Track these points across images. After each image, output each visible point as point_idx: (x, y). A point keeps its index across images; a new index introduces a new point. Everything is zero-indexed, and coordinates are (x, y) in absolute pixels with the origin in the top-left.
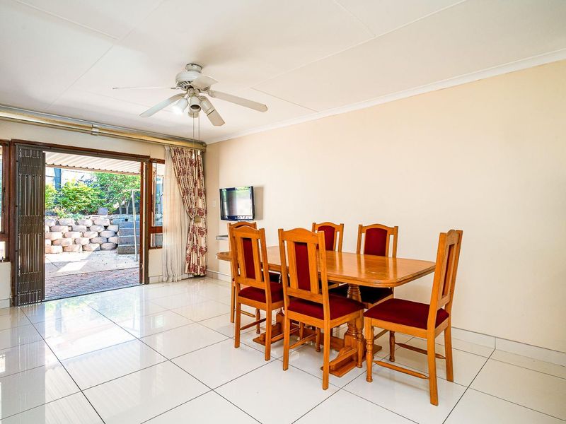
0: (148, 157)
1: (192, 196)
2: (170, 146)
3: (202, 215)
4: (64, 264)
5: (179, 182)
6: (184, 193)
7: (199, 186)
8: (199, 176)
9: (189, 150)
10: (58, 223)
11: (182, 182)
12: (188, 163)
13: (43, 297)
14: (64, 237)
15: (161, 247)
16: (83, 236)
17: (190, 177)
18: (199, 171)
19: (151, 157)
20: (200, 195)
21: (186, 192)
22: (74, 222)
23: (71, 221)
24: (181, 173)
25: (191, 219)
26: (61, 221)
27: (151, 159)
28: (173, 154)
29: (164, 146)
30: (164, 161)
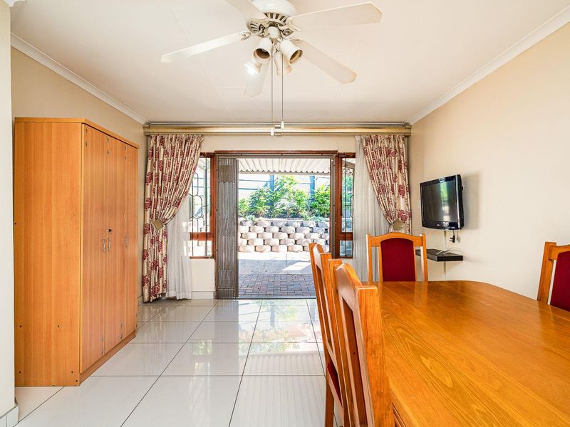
0: (335, 152)
1: (390, 195)
2: (360, 134)
3: (404, 219)
4: (293, 262)
5: (372, 178)
6: (379, 191)
7: (400, 181)
8: (400, 168)
9: (386, 136)
10: (302, 225)
11: (375, 178)
12: (384, 152)
13: (237, 295)
14: (305, 237)
15: (352, 257)
16: (321, 237)
17: (387, 171)
18: (400, 162)
19: (339, 152)
20: (401, 192)
21: (381, 190)
22: (315, 224)
23: (311, 223)
24: (374, 166)
25: (390, 224)
26: (305, 222)
27: (339, 154)
28: (364, 144)
29: (354, 136)
30: (355, 154)
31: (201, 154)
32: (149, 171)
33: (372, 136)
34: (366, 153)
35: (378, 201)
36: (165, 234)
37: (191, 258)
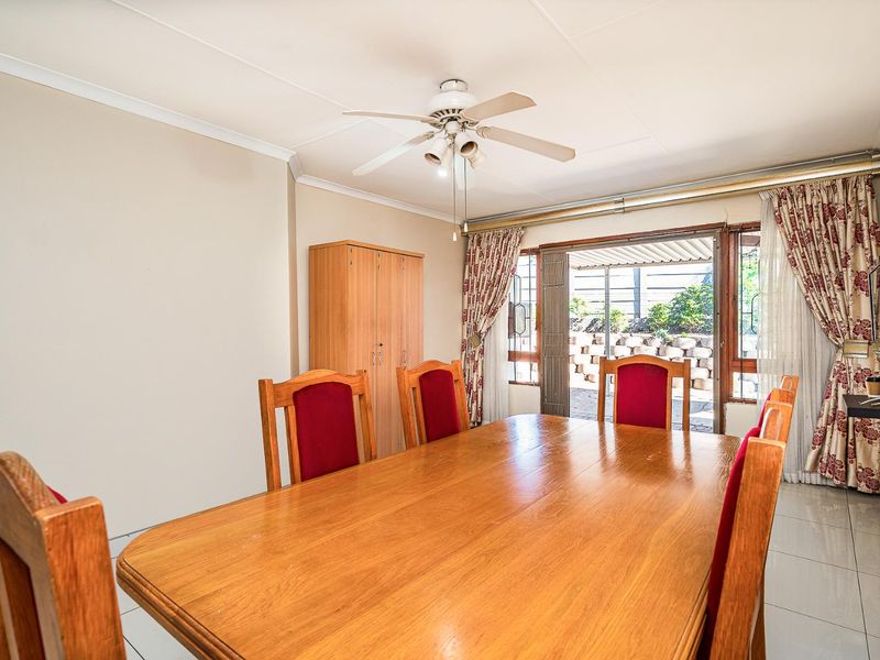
0: (719, 226)
1: (834, 292)
5: (794, 263)
6: (809, 286)
7: (859, 264)
8: (858, 239)
9: (826, 184)
11: (800, 263)
12: (819, 213)
17: (827, 247)
18: (858, 227)
19: (729, 224)
21: (814, 283)
24: (796, 241)
25: (838, 347)
27: (729, 227)
28: (776, 204)
29: (757, 192)
30: (759, 223)
31: (523, 251)
32: (466, 278)
33: (793, 189)
34: (779, 220)
35: (809, 304)
36: (482, 352)
37: (510, 382)
